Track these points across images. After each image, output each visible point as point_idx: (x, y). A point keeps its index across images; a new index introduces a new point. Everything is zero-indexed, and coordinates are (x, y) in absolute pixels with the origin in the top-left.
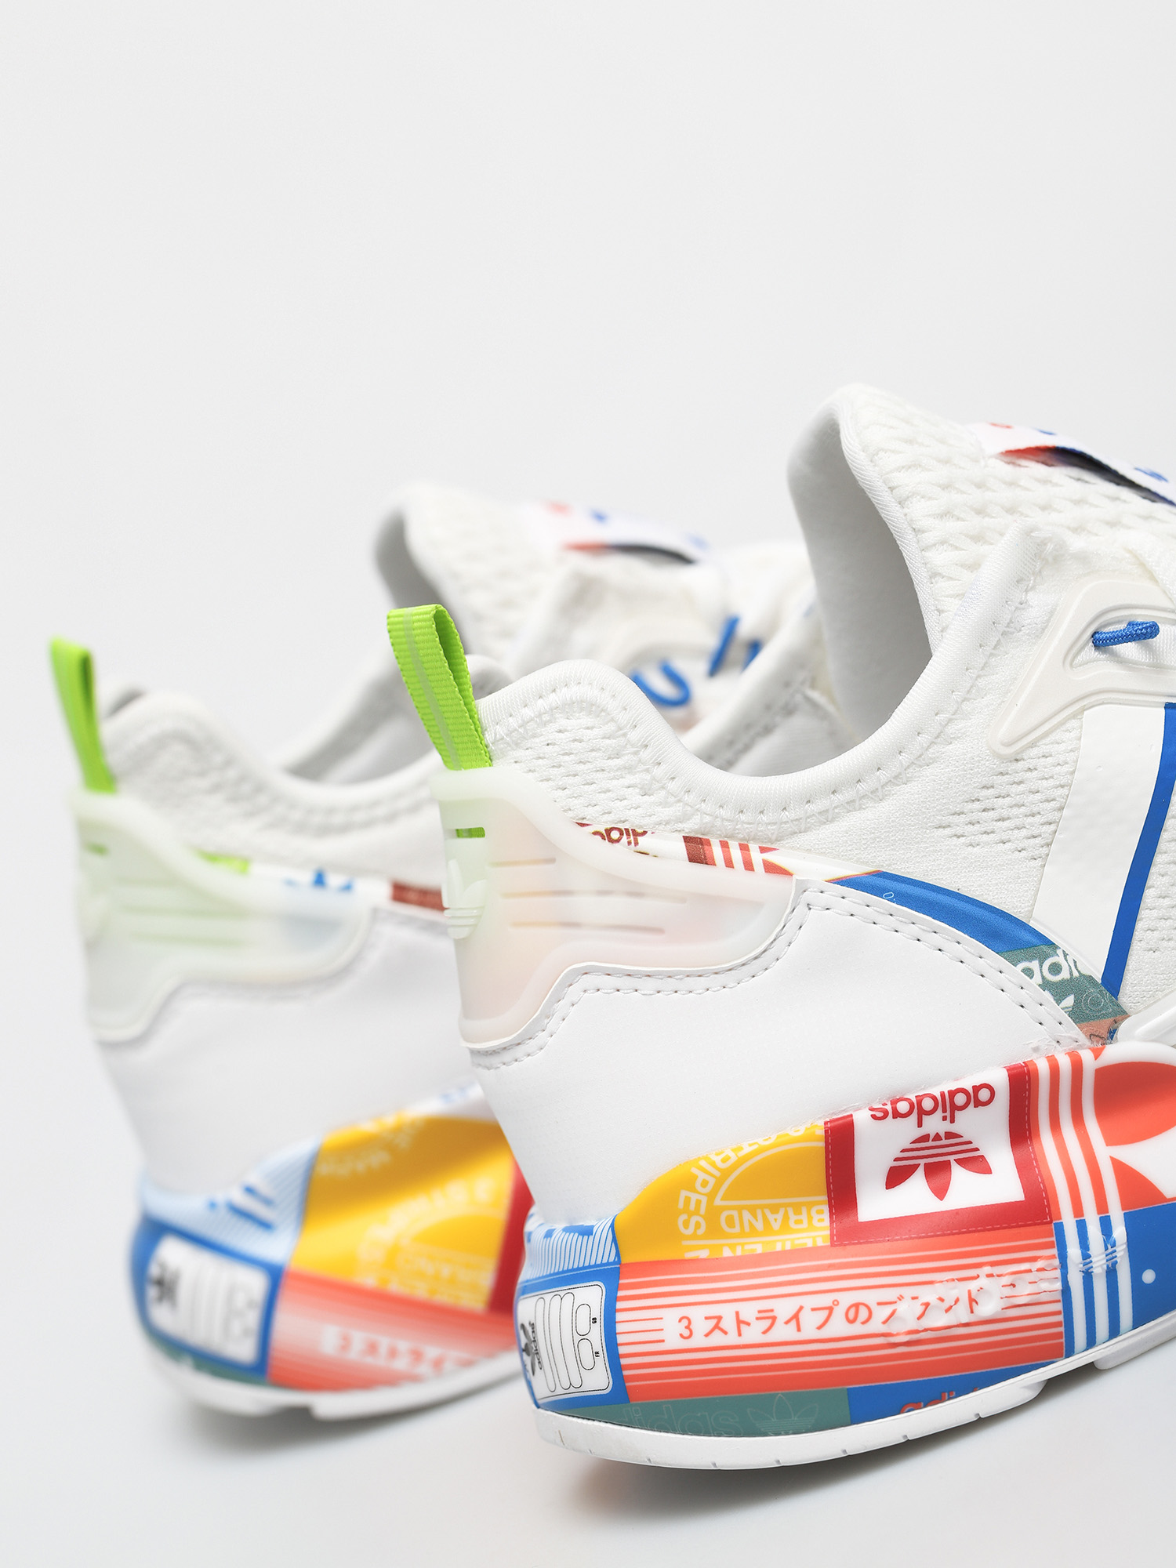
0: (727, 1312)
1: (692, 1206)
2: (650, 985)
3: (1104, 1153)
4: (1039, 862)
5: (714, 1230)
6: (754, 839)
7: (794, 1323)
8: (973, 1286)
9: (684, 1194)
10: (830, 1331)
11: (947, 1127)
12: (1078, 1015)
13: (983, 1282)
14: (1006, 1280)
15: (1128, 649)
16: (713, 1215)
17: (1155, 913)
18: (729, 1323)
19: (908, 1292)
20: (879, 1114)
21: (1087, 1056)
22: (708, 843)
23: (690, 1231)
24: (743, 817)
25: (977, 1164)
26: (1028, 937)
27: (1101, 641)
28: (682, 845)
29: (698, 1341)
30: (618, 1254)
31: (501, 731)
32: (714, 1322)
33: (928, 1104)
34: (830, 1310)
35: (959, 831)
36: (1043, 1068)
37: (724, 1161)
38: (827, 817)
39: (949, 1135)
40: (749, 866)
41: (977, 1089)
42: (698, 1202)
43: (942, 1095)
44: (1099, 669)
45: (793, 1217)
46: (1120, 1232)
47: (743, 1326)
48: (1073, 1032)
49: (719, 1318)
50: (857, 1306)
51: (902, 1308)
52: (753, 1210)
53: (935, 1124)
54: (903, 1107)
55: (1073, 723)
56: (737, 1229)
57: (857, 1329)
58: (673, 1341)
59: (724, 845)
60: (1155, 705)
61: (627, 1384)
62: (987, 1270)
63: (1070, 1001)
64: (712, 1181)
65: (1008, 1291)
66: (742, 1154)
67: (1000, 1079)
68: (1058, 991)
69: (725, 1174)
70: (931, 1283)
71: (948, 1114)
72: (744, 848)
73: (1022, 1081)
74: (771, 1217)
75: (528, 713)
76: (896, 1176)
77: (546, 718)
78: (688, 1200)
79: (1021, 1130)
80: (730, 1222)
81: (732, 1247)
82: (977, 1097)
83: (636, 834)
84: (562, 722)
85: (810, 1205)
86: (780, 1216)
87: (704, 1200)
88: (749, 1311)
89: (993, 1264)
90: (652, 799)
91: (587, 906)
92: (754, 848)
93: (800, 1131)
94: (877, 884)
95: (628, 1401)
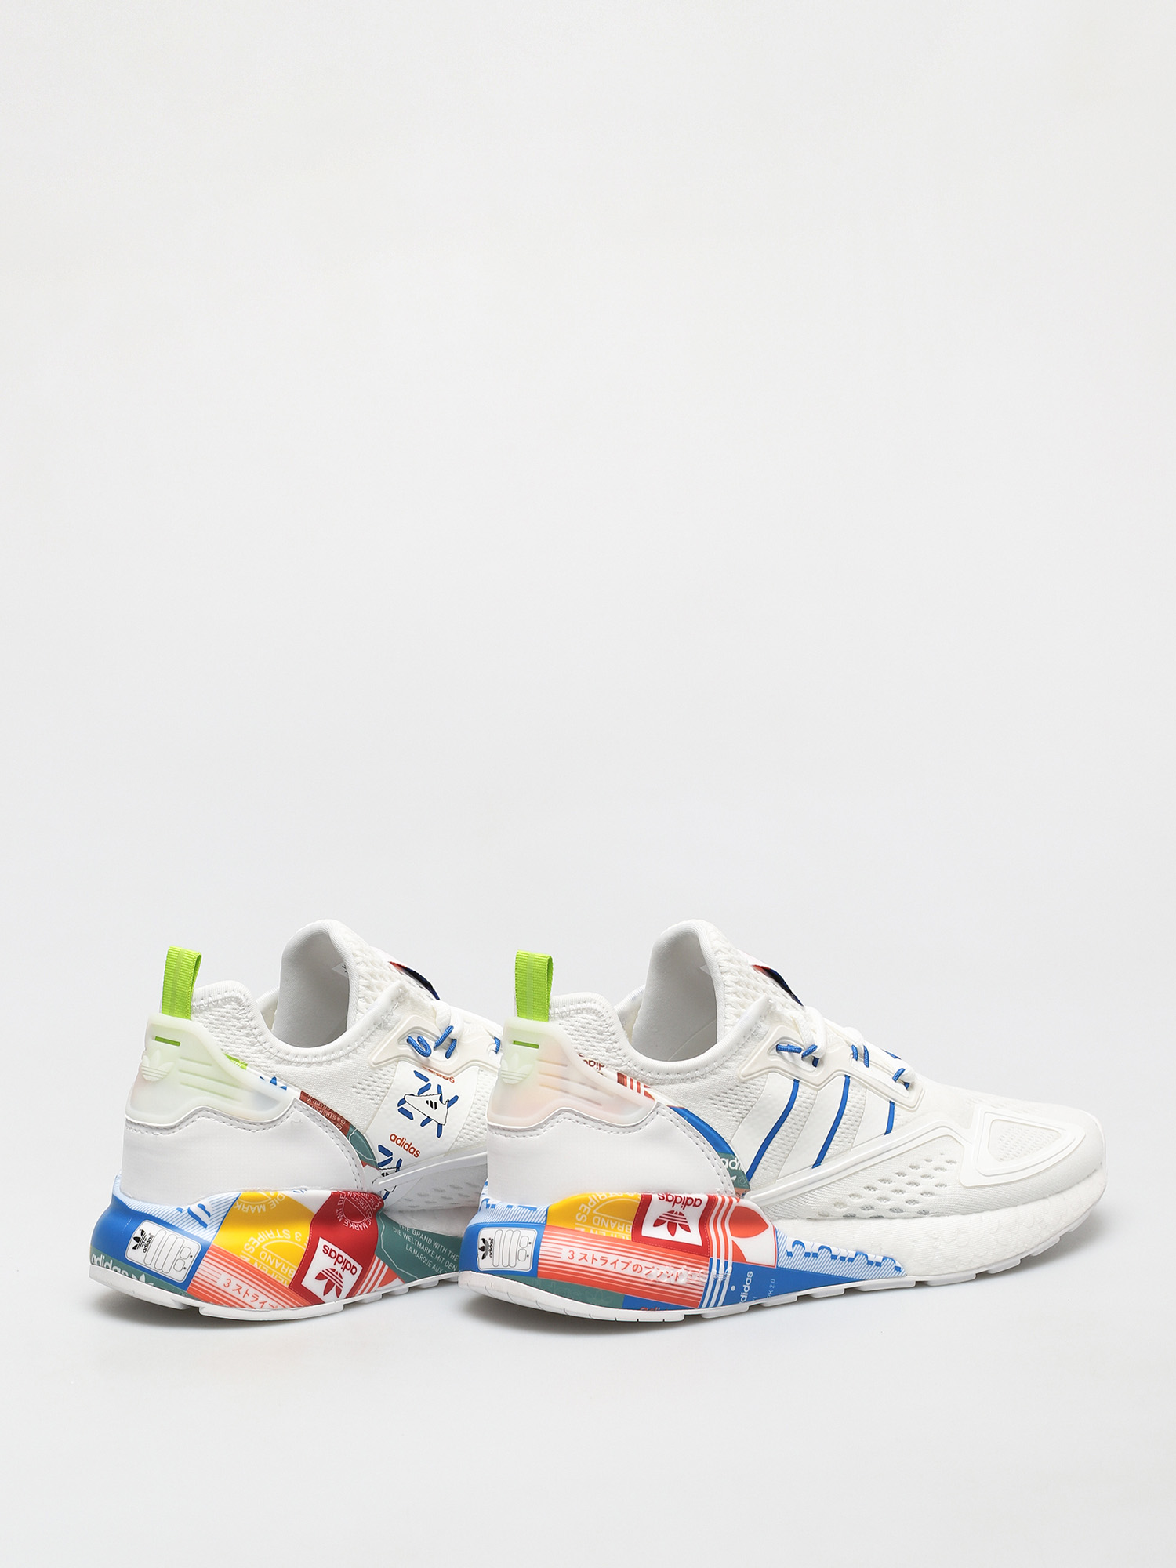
0: (590, 1254)
1: (584, 1211)
2: (592, 1123)
3: (730, 1238)
4: (738, 1123)
5: (589, 1222)
6: (643, 1082)
7: (614, 1265)
8: (679, 1271)
9: (583, 1205)
10: (625, 1272)
11: (681, 1210)
12: (735, 1184)
13: (682, 1271)
14: (690, 1273)
15: (786, 1054)
16: (591, 1217)
17: (769, 1156)
18: (589, 1258)
19: (657, 1266)
21: (735, 1200)
22: (626, 1078)
23: (580, 1220)
24: (642, 1072)
25: (686, 1228)
26: (728, 1149)
27: (779, 1049)
28: (616, 1075)
29: (575, 1261)
30: (546, 1221)
31: (557, 1010)
32: (583, 1256)
33: (678, 1200)
34: (628, 1264)
35: (716, 1102)
36: (720, 1199)
37: (604, 1197)
38: (673, 1082)
39: (681, 1214)
40: (639, 1091)
41: (696, 1199)
42: (587, 1210)
44: (776, 1060)
45: (619, 1226)
46: (730, 1268)
47: (594, 1261)
48: (732, 1190)
49: (586, 1255)
50: (638, 1265)
51: (653, 1271)
52: (606, 1219)
53: (678, 1208)
54: (670, 1198)
55: (765, 1076)
56: (598, 1224)
57: (635, 1274)
58: (564, 1258)
59: (632, 1080)
60: (790, 1078)
61: (537, 1270)
62: (685, 1267)
63: (734, 1178)
64: (595, 1203)
65: (689, 1277)
66: (610, 1197)
67: (705, 1198)
68: (732, 1173)
69: (602, 1202)
70: (664, 1265)
72: (638, 1084)
73: (712, 1201)
74: (612, 1224)
75: (572, 1007)
76: (658, 1223)
77: (579, 1011)
78: (584, 1208)
79: (703, 1223)
80: (596, 1221)
81: (594, 1230)
82: (695, 1203)
83: (600, 1066)
84: (585, 1015)
85: (626, 1224)
86: (615, 1224)
87: (590, 1210)
88: (597, 1255)
89: (687, 1265)
90: (610, 1054)
91: (574, 1087)
92: (642, 1085)
93: (632, 1195)
94: (683, 1112)
95: (537, 1276)
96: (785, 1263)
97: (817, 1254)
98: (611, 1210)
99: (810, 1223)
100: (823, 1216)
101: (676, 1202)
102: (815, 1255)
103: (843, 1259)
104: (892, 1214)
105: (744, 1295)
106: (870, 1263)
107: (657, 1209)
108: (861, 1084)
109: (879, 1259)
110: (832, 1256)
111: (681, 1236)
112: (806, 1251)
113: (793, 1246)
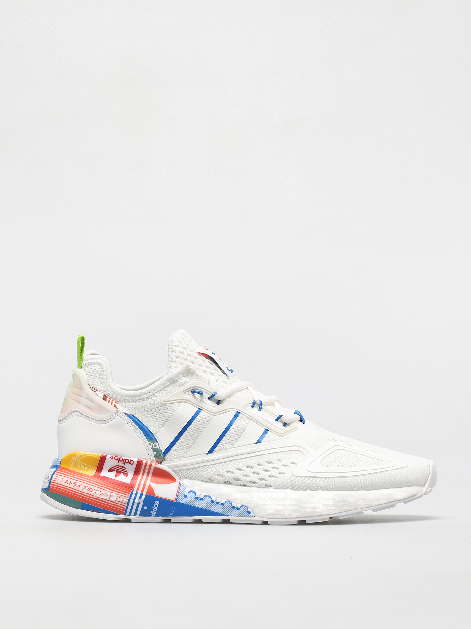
1: (74, 460)
2: (86, 418)
3: (149, 483)
4: (162, 426)
5: (75, 466)
6: (115, 400)
7: (79, 487)
8: (112, 494)
9: (73, 457)
10: (84, 491)
11: (122, 465)
12: (156, 456)
13: (114, 494)
14: (118, 496)
15: (197, 395)
16: (76, 463)
17: (179, 444)
18: (69, 482)
19: (100, 490)
20: (112, 457)
21: (154, 464)
22: (107, 397)
23: (72, 464)
24: (115, 395)
25: (126, 474)
26: (153, 438)
27: (193, 392)
28: (103, 396)
29: (63, 483)
30: (60, 464)
31: (85, 363)
32: (67, 481)
33: (121, 459)
34: (86, 487)
35: (150, 414)
36: (144, 462)
37: (82, 454)
38: (128, 401)
39: (123, 467)
40: (112, 404)
41: (131, 460)
42: (75, 460)
43: (124, 459)
44: (190, 396)
45: (89, 469)
46: (143, 497)
47: (70, 484)
48: (154, 459)
49: (68, 481)
50: (90, 488)
51: (97, 492)
52: (83, 465)
53: (121, 464)
54: (116, 458)
55: (179, 403)
56: (79, 467)
57: (89, 492)
58: (59, 482)
59: (110, 399)
60: (195, 406)
61: (50, 487)
63: (155, 453)
64: (79, 457)
65: (118, 498)
66: (85, 454)
67: (135, 460)
68: (154, 450)
69: (82, 456)
70: (105, 490)
71: (124, 463)
72: (113, 401)
73: (139, 463)
75: (90, 361)
76: (111, 470)
77: (92, 363)
78: (74, 458)
79: (137, 472)
80: (79, 465)
81: (77, 470)
82: (130, 462)
83: (96, 390)
84: (95, 365)
85: (93, 468)
86: (87, 468)
87: (76, 459)
88: (73, 481)
89: (117, 492)
90: (102, 385)
91: (83, 400)
92: (114, 401)
93: (96, 454)
94: (131, 417)
95: (49, 491)
96: (181, 500)
98: (86, 461)
99: (203, 483)
100: (211, 480)
101: (119, 460)
102: (201, 499)
103: (218, 503)
104: (250, 484)
105: (154, 513)
106: (233, 507)
108: (247, 417)
109: (239, 506)
110: (211, 501)
112: (196, 496)
113: (189, 492)
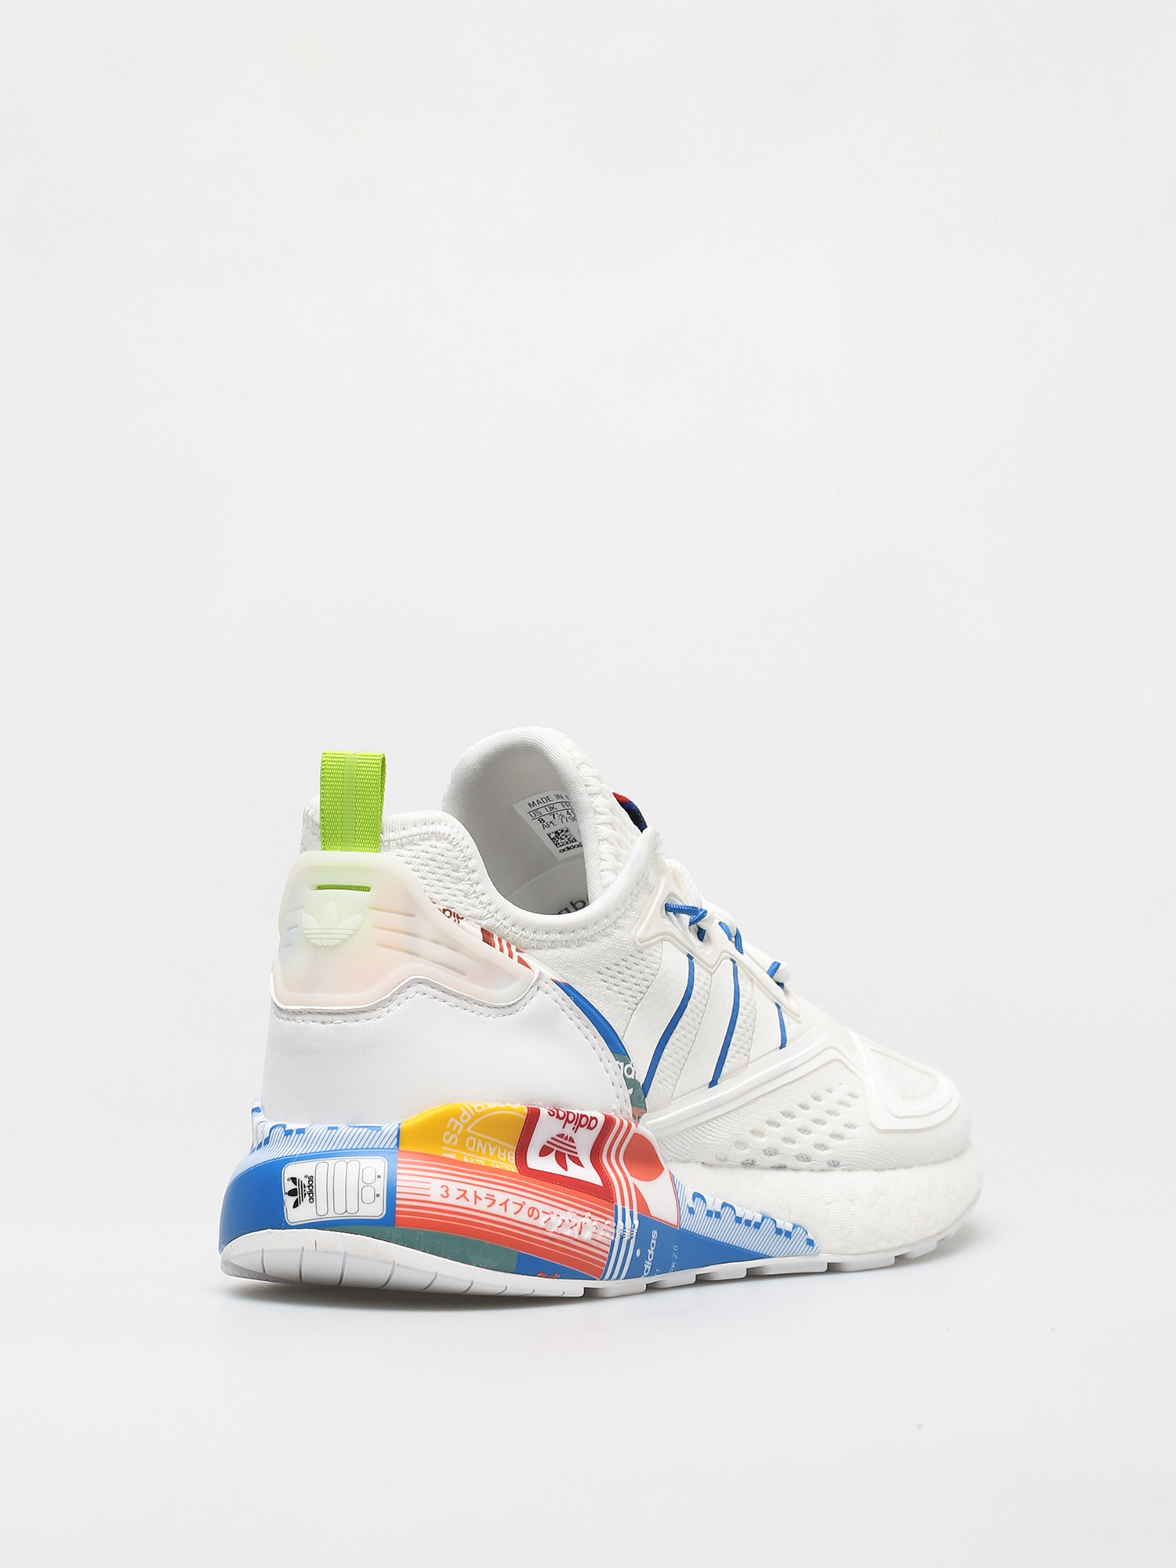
0: (470, 1190)
1: (454, 1128)
2: (454, 1000)
3: (631, 1179)
4: (632, 1011)
5: (461, 1146)
6: (514, 943)
7: (504, 1206)
8: (582, 1220)
9: (452, 1120)
10: (517, 1217)
12: (632, 1099)
13: (586, 1220)
14: (593, 1223)
15: (674, 915)
16: (463, 1137)
18: (470, 1195)
19: (556, 1211)
20: (552, 1113)
21: (633, 1125)
22: (493, 936)
23: (448, 1142)
24: (514, 928)
25: (577, 1161)
26: (621, 1048)
27: (667, 909)
28: (480, 932)
29: (451, 1200)
30: (398, 1144)
31: (392, 836)
32: (462, 1193)
34: (522, 1206)
35: (607, 979)
36: (618, 1122)
37: (479, 1108)
38: (553, 945)
40: (511, 955)
41: (592, 1118)
42: (459, 1127)
44: (668, 924)
45: (500, 1151)
46: (636, 1222)
47: (478, 1200)
48: (629, 1109)
49: (466, 1192)
50: (534, 1208)
51: (554, 1218)
52: (484, 1141)
53: (568, 1130)
54: (561, 1114)
55: (661, 945)
56: (473, 1149)
57: (531, 1221)
58: (434, 1197)
59: (500, 940)
60: (684, 952)
61: (397, 1216)
62: (589, 1214)
63: (631, 1091)
64: (469, 1117)
65: (593, 1230)
66: (488, 1108)
67: (601, 1119)
68: (628, 1083)
69: (478, 1115)
70: (566, 1211)
72: (509, 946)
73: (609, 1122)
74: (490, 1148)
75: (415, 830)
76: (544, 1152)
78: (453, 1123)
79: (598, 1147)
80: (471, 1145)
81: (469, 1157)
83: (458, 917)
84: (434, 842)
85: (508, 1147)
87: (462, 1126)
88: (482, 1192)
89: (592, 1213)
91: (425, 946)
92: (513, 948)
93: (516, 1106)
94: (568, 989)
95: (394, 1225)
97: (720, 1213)
98: (489, 1126)
99: (706, 1171)
100: (720, 1163)
101: (567, 1120)
102: (718, 1215)
103: (748, 1223)
104: (799, 1164)
105: (648, 1266)
106: (779, 1231)
107: (546, 1130)
108: (747, 975)
109: (789, 1227)
110: (737, 1217)
111: (573, 1171)
112: (708, 1208)
113: (694, 1199)
